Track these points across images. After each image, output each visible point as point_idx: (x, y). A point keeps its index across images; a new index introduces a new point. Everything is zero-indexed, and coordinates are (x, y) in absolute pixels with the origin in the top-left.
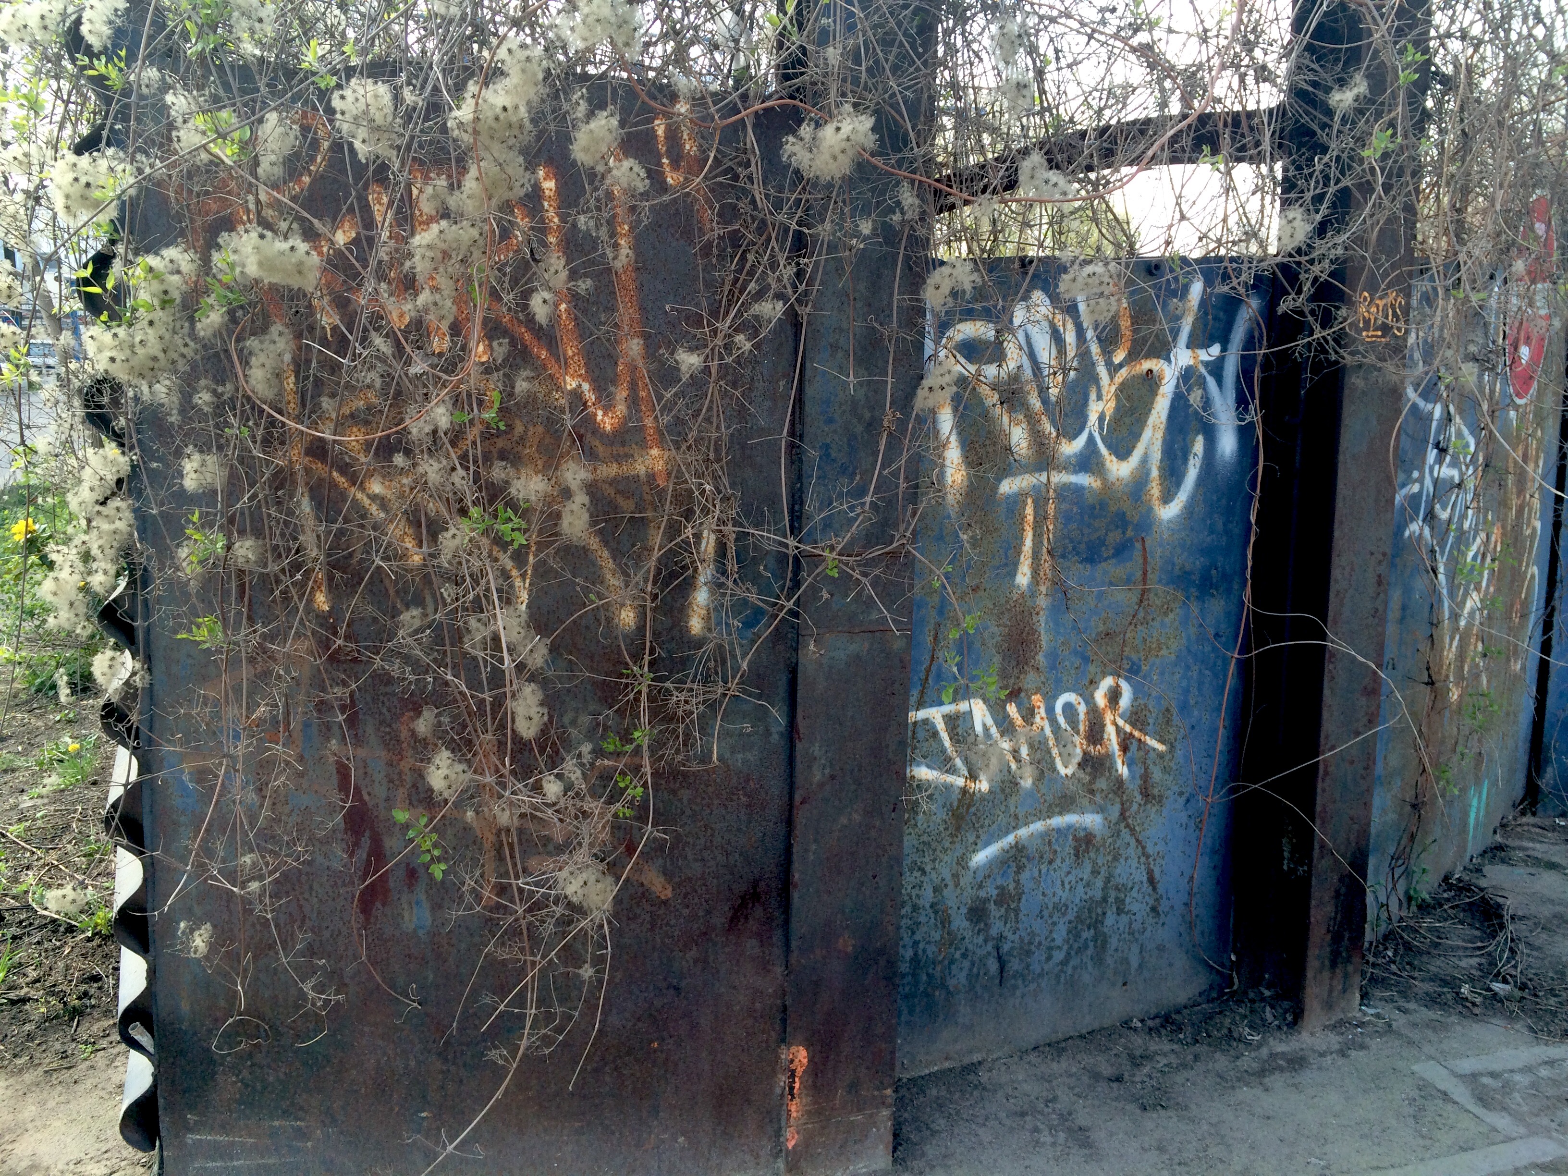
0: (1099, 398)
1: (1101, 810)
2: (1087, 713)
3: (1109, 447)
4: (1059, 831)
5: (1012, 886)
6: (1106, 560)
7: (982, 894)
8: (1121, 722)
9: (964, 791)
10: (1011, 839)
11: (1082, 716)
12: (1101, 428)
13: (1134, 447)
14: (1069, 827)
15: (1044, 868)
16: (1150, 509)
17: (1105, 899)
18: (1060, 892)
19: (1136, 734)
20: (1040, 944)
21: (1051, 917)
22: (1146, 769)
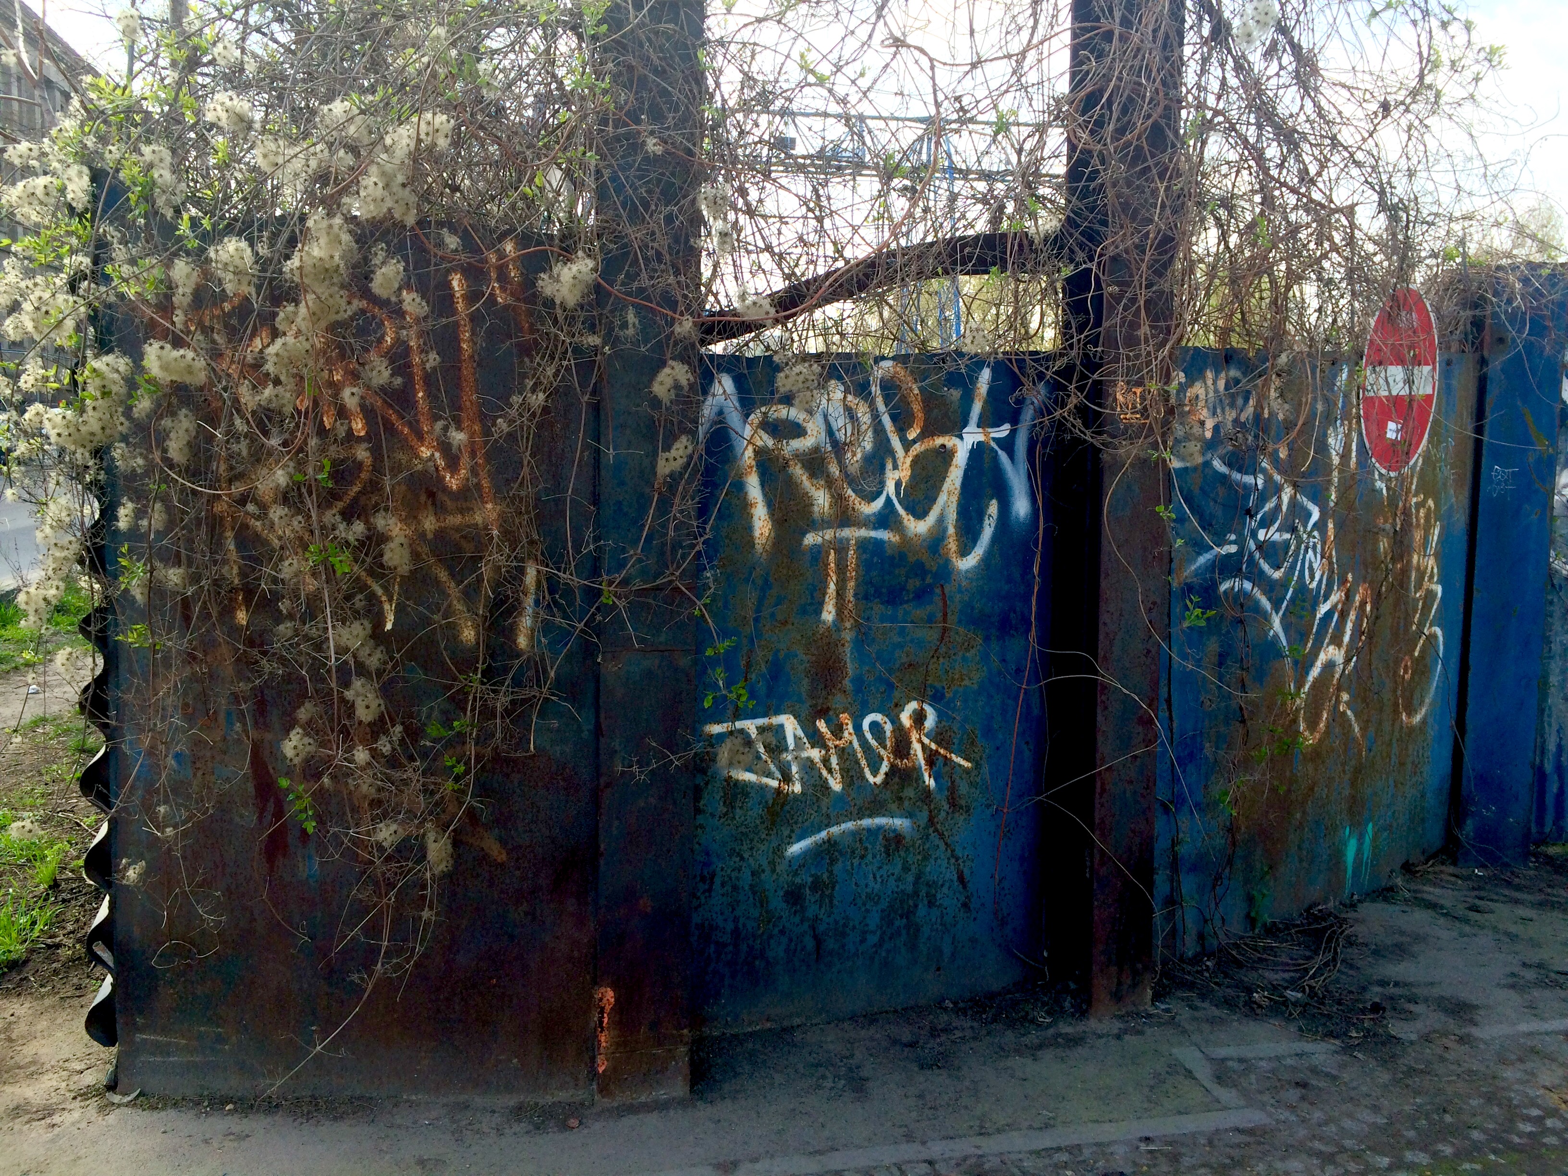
0: (895, 467)
1: (910, 815)
2: (893, 731)
3: (906, 509)
4: (869, 830)
5: (825, 876)
6: (907, 602)
7: (798, 880)
8: (926, 741)
9: (778, 791)
10: (823, 834)
11: (888, 734)
12: (898, 493)
13: (930, 509)
14: (879, 828)
15: (856, 862)
16: (948, 561)
17: (916, 893)
18: (872, 884)
19: (942, 751)
20: (854, 927)
21: (864, 904)
22: (953, 782)
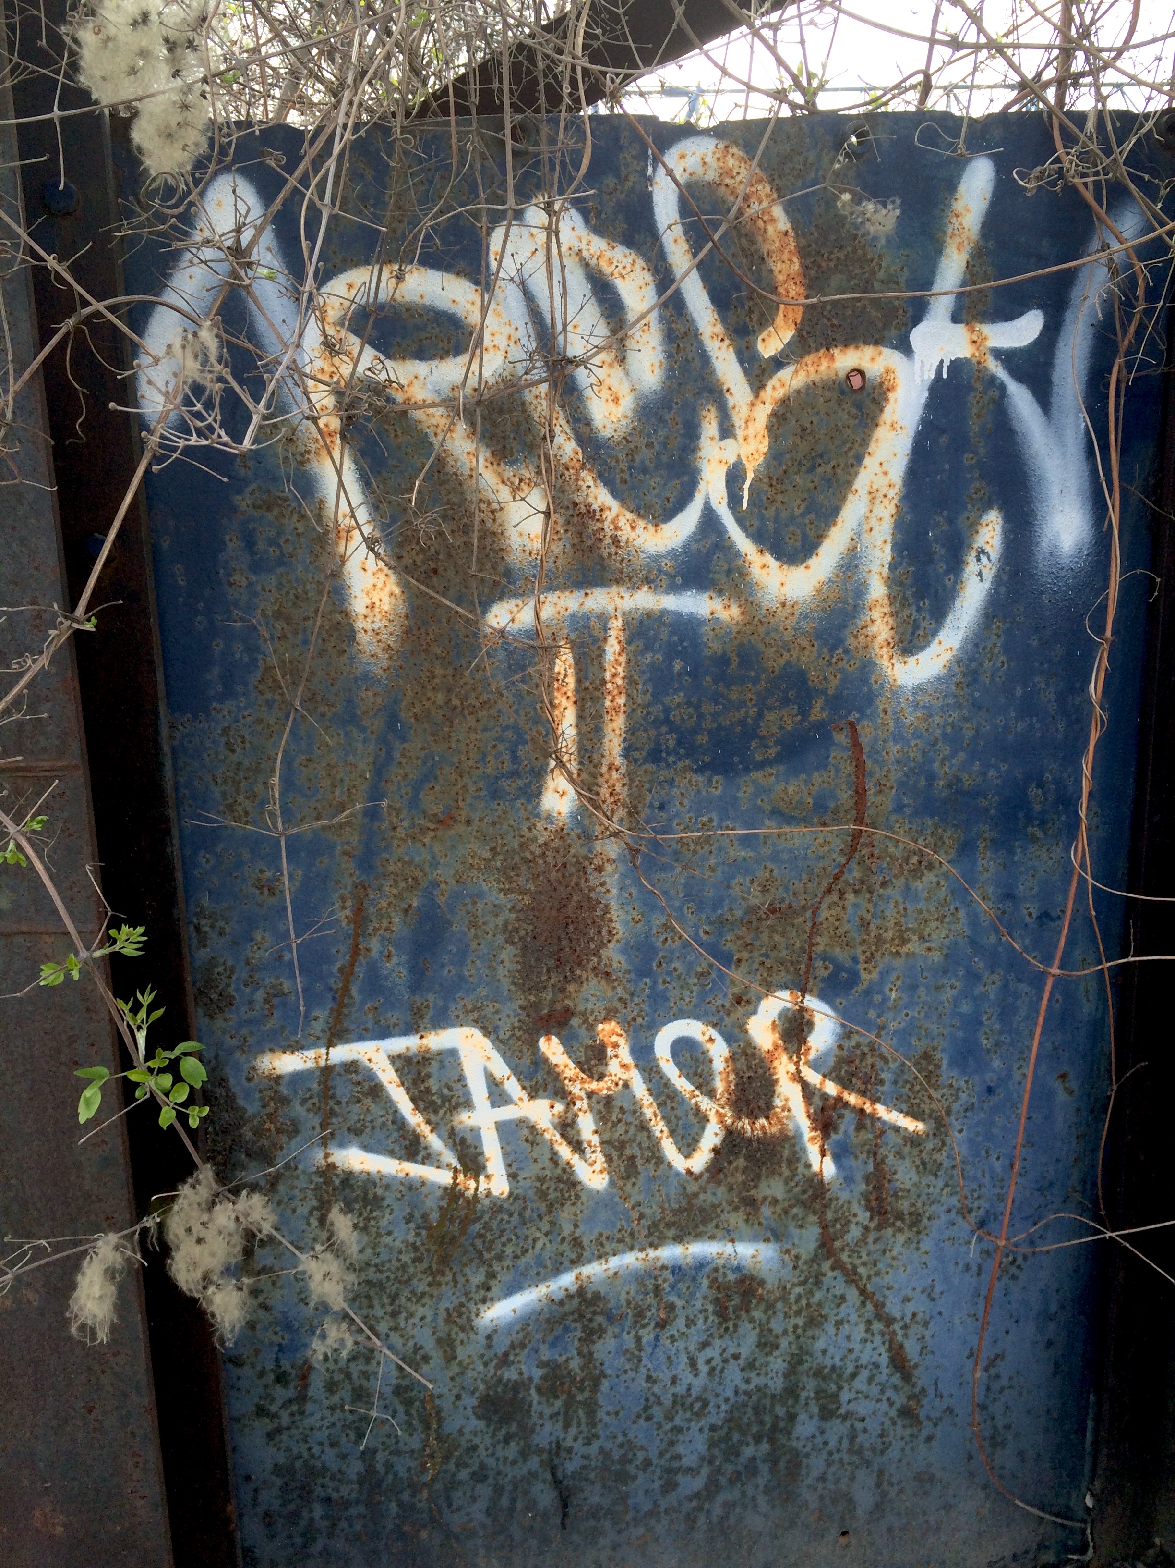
0: (727, 431)
1: (775, 1235)
2: (732, 1058)
4: (677, 1270)
5: (575, 1364)
6: (761, 765)
7: (510, 1374)
8: (813, 1078)
9: (452, 1193)
10: (567, 1280)
11: (719, 1064)
12: (734, 500)
13: (820, 537)
14: (700, 1265)
15: (648, 1336)
16: (868, 666)
17: (792, 1392)
18: (687, 1377)
19: (852, 1099)
20: (647, 1463)
21: (670, 1417)
22: (878, 1165)
